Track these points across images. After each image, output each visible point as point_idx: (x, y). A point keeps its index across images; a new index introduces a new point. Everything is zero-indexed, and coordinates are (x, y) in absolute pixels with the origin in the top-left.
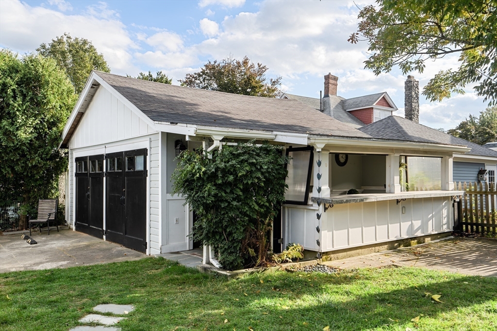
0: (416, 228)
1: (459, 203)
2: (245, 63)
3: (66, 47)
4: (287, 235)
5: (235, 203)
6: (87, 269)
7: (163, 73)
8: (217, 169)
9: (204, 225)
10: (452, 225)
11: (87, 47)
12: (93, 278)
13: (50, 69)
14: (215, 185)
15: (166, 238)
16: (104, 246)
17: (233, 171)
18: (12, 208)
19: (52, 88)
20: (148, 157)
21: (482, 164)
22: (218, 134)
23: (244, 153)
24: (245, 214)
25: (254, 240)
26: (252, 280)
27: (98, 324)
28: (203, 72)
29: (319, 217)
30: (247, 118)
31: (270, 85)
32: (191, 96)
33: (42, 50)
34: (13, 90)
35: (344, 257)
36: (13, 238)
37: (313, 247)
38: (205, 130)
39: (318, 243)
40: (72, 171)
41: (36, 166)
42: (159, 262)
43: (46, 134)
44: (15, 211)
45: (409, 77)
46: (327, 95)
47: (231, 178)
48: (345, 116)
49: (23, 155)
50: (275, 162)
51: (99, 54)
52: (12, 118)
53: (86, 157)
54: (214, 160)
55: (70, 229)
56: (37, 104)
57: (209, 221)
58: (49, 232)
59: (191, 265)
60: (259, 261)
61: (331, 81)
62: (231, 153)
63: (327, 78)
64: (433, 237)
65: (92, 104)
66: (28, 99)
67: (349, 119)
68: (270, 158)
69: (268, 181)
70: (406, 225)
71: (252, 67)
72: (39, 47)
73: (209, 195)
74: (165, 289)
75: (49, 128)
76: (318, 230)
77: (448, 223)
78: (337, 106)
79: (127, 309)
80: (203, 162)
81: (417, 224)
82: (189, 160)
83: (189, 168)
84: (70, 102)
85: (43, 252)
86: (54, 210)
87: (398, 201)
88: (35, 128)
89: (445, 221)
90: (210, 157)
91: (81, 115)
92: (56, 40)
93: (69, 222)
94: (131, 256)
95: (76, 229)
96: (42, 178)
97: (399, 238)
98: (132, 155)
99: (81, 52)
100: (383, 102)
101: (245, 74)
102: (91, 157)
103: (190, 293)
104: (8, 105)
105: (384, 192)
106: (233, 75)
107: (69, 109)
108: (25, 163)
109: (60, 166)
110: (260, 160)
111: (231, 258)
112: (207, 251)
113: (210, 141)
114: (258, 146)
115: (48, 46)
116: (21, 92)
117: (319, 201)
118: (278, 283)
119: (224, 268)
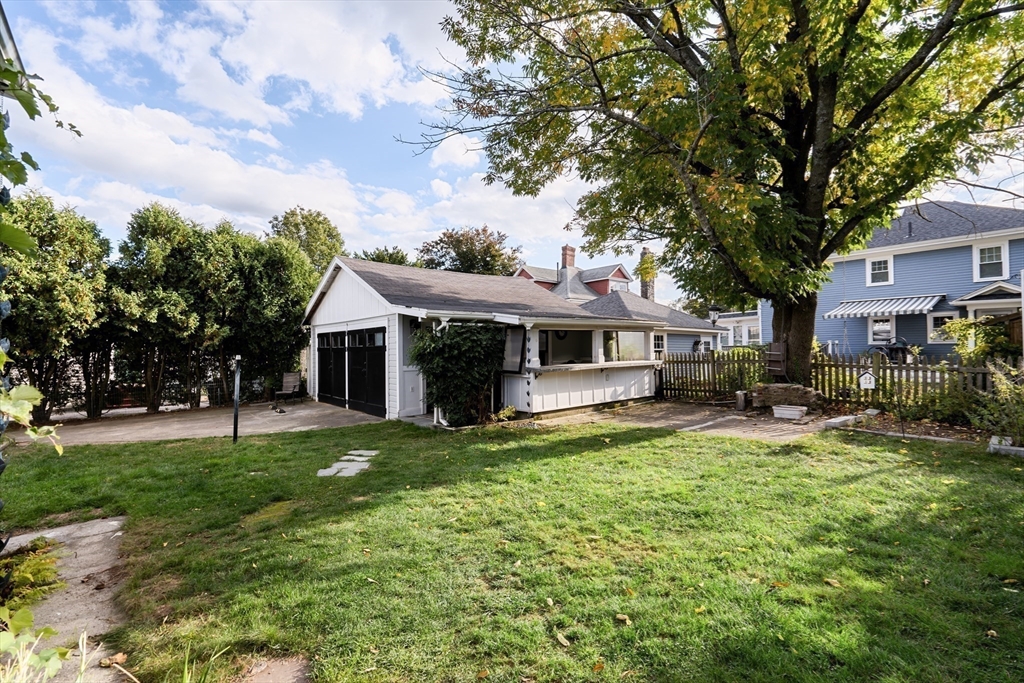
0: (619, 392)
1: (661, 371)
2: (484, 230)
3: (299, 219)
4: (506, 399)
5: (459, 373)
6: (337, 429)
7: (399, 248)
8: (444, 345)
9: (434, 391)
10: (653, 390)
11: (321, 218)
12: (343, 435)
13: (293, 252)
14: (443, 358)
15: (403, 405)
16: (348, 414)
17: (458, 346)
18: (258, 381)
19: (296, 269)
20: (387, 334)
21: (698, 335)
22: (445, 315)
23: (467, 332)
24: (468, 382)
25: (475, 403)
26: (472, 434)
27: (353, 461)
28: (441, 241)
29: (529, 383)
30: (475, 298)
31: (510, 252)
32: (423, 276)
33: (275, 222)
34: (260, 272)
35: (554, 417)
36: (262, 408)
37: (525, 409)
38: (434, 313)
39: (529, 405)
40: (314, 346)
41: (280, 341)
42: (398, 423)
43: (290, 311)
44: (260, 384)
45: (644, 248)
46: (564, 267)
47: (456, 352)
48: (582, 287)
49: (268, 332)
50: (493, 339)
51: (333, 226)
52: (259, 298)
53: (328, 334)
54: (442, 337)
55: (313, 400)
56: (282, 285)
57: (438, 388)
58: (294, 403)
59: (424, 424)
60: (479, 420)
61: (568, 252)
62: (456, 331)
63: (565, 249)
64: (635, 400)
65: (333, 284)
66: (273, 279)
67: (586, 291)
68: (489, 335)
69: (487, 355)
70: (609, 391)
71: (491, 235)
72: (272, 219)
73: (438, 365)
74: (402, 441)
75: (293, 306)
76: (528, 394)
77: (650, 388)
78: (574, 278)
79: (374, 453)
80: (433, 339)
81: (620, 389)
82: (422, 338)
83: (421, 345)
84: (312, 281)
85: (293, 419)
86: (298, 383)
87: (602, 370)
88: (280, 307)
89: (647, 387)
90: (439, 335)
91: (323, 295)
92: (289, 211)
93: (311, 394)
94: (373, 420)
95: (319, 400)
96: (285, 353)
97: (603, 401)
98: (372, 332)
99: (315, 225)
100: (619, 273)
101: (485, 242)
102: (333, 334)
103: (422, 443)
104: (256, 286)
105: (591, 362)
106: (472, 244)
107: (312, 288)
108: (270, 339)
109: (303, 341)
110: (480, 337)
111: (456, 417)
112: (437, 412)
113: (439, 322)
114: (480, 325)
115: (280, 219)
116: (267, 273)
117: (529, 371)
118: (492, 435)
119: (451, 426)
